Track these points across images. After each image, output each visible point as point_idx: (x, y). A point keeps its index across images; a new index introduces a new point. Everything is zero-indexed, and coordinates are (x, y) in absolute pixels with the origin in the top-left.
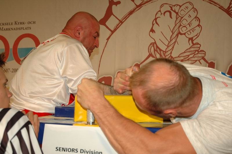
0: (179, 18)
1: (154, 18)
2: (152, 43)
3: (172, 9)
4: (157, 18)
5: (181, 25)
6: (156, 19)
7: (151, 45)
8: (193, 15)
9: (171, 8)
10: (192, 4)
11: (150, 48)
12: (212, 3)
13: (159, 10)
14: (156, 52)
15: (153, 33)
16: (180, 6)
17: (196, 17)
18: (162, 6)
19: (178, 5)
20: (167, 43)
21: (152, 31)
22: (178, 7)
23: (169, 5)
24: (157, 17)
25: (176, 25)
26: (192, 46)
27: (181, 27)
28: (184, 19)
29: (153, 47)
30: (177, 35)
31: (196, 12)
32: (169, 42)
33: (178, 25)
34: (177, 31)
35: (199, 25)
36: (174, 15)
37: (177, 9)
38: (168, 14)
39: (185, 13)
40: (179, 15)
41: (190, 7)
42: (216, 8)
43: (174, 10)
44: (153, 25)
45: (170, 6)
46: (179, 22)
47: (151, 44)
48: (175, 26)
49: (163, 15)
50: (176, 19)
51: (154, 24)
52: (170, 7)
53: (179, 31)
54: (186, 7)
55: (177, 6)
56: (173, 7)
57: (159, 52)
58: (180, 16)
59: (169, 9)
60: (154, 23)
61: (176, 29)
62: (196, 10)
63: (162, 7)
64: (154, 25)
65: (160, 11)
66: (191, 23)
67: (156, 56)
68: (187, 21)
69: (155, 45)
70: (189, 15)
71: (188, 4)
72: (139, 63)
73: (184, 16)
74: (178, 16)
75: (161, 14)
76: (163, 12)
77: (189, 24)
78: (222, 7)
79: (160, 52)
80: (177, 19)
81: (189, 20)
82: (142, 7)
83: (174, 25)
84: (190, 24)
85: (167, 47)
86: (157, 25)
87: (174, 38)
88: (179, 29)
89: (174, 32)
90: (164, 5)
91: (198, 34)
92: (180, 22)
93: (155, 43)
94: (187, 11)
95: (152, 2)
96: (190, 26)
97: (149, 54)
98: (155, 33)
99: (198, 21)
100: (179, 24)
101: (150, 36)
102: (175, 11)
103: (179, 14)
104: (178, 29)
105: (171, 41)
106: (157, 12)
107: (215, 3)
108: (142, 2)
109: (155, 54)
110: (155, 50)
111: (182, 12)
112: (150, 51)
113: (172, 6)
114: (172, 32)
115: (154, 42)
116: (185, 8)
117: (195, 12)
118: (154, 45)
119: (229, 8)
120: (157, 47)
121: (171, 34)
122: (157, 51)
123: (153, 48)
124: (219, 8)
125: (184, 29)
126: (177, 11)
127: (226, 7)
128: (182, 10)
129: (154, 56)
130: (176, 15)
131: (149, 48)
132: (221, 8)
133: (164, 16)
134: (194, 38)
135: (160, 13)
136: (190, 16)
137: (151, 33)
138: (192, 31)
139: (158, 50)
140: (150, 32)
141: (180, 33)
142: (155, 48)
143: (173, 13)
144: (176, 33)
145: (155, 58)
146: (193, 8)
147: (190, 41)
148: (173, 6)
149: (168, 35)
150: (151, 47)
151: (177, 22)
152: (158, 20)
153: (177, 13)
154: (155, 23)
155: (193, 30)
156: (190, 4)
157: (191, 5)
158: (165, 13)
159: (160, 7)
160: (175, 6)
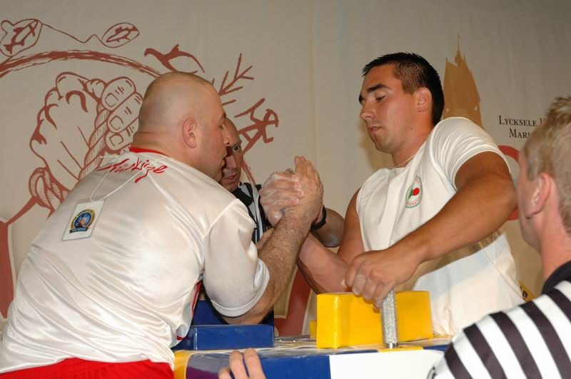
0: (105, 112)
1: (42, 106)
2: (39, 169)
3: (85, 89)
4: (51, 106)
5: (108, 130)
6: (46, 108)
7: (37, 175)
8: (136, 108)
9: (85, 86)
11: (33, 182)
13: (54, 86)
14: (49, 192)
15: (41, 143)
16: (106, 85)
18: (60, 77)
19: (100, 81)
20: (76, 171)
21: (38, 137)
22: (101, 85)
23: (79, 78)
24: (48, 103)
25: (96, 129)
27: (110, 134)
28: (116, 116)
29: (41, 179)
30: (102, 153)
32: (83, 170)
33: (102, 129)
34: (100, 143)
36: (91, 103)
37: (97, 89)
38: (75, 99)
39: (118, 103)
40: (102, 105)
41: (129, 90)
43: (91, 91)
44: (40, 122)
45: (82, 79)
46: (102, 124)
47: (35, 173)
48: (95, 131)
49: (64, 99)
50: (96, 114)
51: (43, 120)
52: (82, 83)
53: (106, 143)
54: (119, 88)
55: (97, 84)
56: (88, 84)
57: (59, 194)
58: (105, 109)
59: (80, 88)
60: (41, 119)
61: (97, 137)
63: (60, 80)
64: (43, 122)
65: (56, 89)
66: (131, 126)
67: (49, 202)
68: (122, 122)
69: (47, 173)
70: (127, 108)
71: (122, 83)
72: (5, 221)
73: (114, 110)
74: (103, 108)
75: (60, 97)
76: (63, 94)
77: (126, 129)
79: (61, 192)
80: (99, 113)
81: (127, 119)
82: (8, 71)
83: (94, 129)
84: (129, 128)
85: (77, 181)
86: (50, 124)
87: (94, 159)
88: (105, 139)
89: (94, 146)
90: (67, 76)
92: (105, 124)
93: (47, 168)
94: (122, 97)
95: (34, 64)
96: (130, 134)
97: (31, 196)
98: (45, 143)
100: (104, 126)
101: (33, 150)
102: (93, 95)
103: (103, 102)
104: (102, 139)
105: (86, 166)
106: (49, 92)
108: (7, 61)
109: (48, 198)
110: (46, 188)
111: (111, 100)
112: (33, 188)
113: (85, 81)
114: (89, 145)
115: (44, 166)
116: (116, 91)
118: (44, 174)
120: (53, 179)
121: (87, 149)
122: (52, 190)
123: (41, 181)
125: (116, 139)
126: (98, 95)
128: (110, 94)
129: (46, 202)
130: (96, 103)
131: (32, 180)
133: (68, 103)
135: (55, 93)
136: (128, 110)
137: (35, 143)
139: (55, 187)
140: (32, 139)
141: (106, 149)
142: (48, 182)
143: (88, 98)
144: (97, 149)
145: (48, 207)
146: (135, 92)
148: (89, 81)
149: (80, 150)
150: (38, 180)
151: (100, 123)
152: (52, 112)
153: (99, 101)
154: (45, 118)
156: (127, 81)
157: (131, 85)
158: (68, 96)
159: (57, 79)
160: (92, 81)
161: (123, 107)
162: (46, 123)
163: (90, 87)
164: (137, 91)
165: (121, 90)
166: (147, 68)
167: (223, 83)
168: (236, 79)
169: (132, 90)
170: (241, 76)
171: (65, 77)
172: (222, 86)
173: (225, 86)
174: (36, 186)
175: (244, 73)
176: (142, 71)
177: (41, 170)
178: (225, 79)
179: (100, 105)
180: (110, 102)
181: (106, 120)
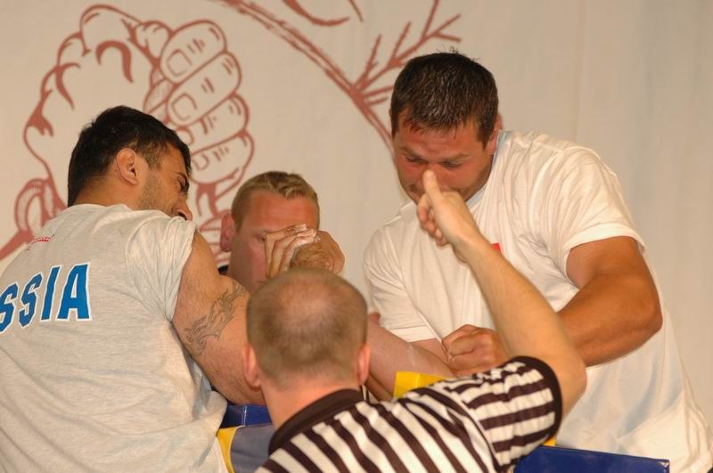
0: (164, 86)
1: (52, 64)
2: (36, 180)
3: (133, 39)
4: (68, 65)
5: (167, 120)
6: (59, 70)
7: (31, 192)
8: (225, 84)
9: (132, 31)
10: (220, 34)
11: (23, 205)
12: (301, 45)
13: (76, 30)
15: (42, 133)
16: (172, 34)
17: (233, 95)
18: (88, 14)
19: (162, 25)
21: (39, 122)
22: (163, 34)
23: (125, 18)
24: (64, 60)
26: (209, 222)
28: (184, 95)
29: (37, 200)
31: (234, 71)
35: (243, 134)
36: (140, 65)
37: (155, 40)
38: (113, 56)
39: (192, 69)
40: (161, 72)
41: (213, 46)
42: (316, 73)
43: (142, 43)
44: (45, 95)
45: (128, 20)
46: (158, 106)
47: (29, 186)
49: (92, 55)
50: (147, 88)
51: (50, 91)
52: (128, 26)
54: (195, 42)
55: (155, 30)
56: (139, 31)
58: (165, 78)
59: (122, 35)
60: (48, 88)
62: (234, 64)
63: (88, 19)
64: (51, 95)
65: (79, 35)
66: (211, 115)
68: (195, 107)
69: (48, 190)
71: (202, 32)
73: (183, 82)
74: (161, 77)
75: (86, 51)
76: (93, 42)
77: (201, 120)
78: (337, 71)
80: (153, 86)
81: (205, 101)
84: (206, 120)
86: (63, 99)
90: (103, 12)
91: (236, 171)
92: (163, 107)
93: (50, 181)
94: (198, 59)
96: (206, 131)
97: (16, 230)
98: (51, 133)
99: (239, 113)
100: (161, 110)
101: (27, 144)
102: (145, 51)
103: (164, 65)
106: (67, 40)
107: (314, 49)
110: (44, 215)
111: (178, 63)
112: (21, 214)
113: (134, 24)
115: (44, 176)
116: (189, 47)
117: (230, 72)
118: (43, 192)
119: (365, 81)
120: (58, 203)
123: (36, 203)
124: (328, 73)
126: (155, 52)
127: (353, 75)
128: (177, 51)
130: (150, 67)
131: (21, 201)
132: (334, 73)
133: (100, 62)
134: (220, 188)
135: (76, 43)
136: (209, 85)
137: (33, 131)
138: (216, 154)
140: (29, 124)
143: (137, 56)
146: (225, 51)
147: (205, 199)
148: (141, 24)
150: (31, 200)
151: (154, 105)
152: (68, 77)
153: (156, 63)
154: (55, 88)
155: (216, 149)
156: (212, 30)
157: (217, 37)
158: (101, 49)
159: (82, 17)
160: (147, 24)
161: (198, 79)
162: (55, 96)
163: (142, 36)
164: (230, 49)
165: (199, 44)
166: (253, 7)
167: (399, 44)
168: (424, 39)
169: (219, 46)
170: (437, 34)
171: (97, 14)
172: (396, 51)
173: (402, 49)
174: (27, 211)
175: (443, 27)
176: (242, 12)
177: (39, 183)
178: (403, 37)
179: (157, 72)
180: (175, 66)
181: (166, 101)
